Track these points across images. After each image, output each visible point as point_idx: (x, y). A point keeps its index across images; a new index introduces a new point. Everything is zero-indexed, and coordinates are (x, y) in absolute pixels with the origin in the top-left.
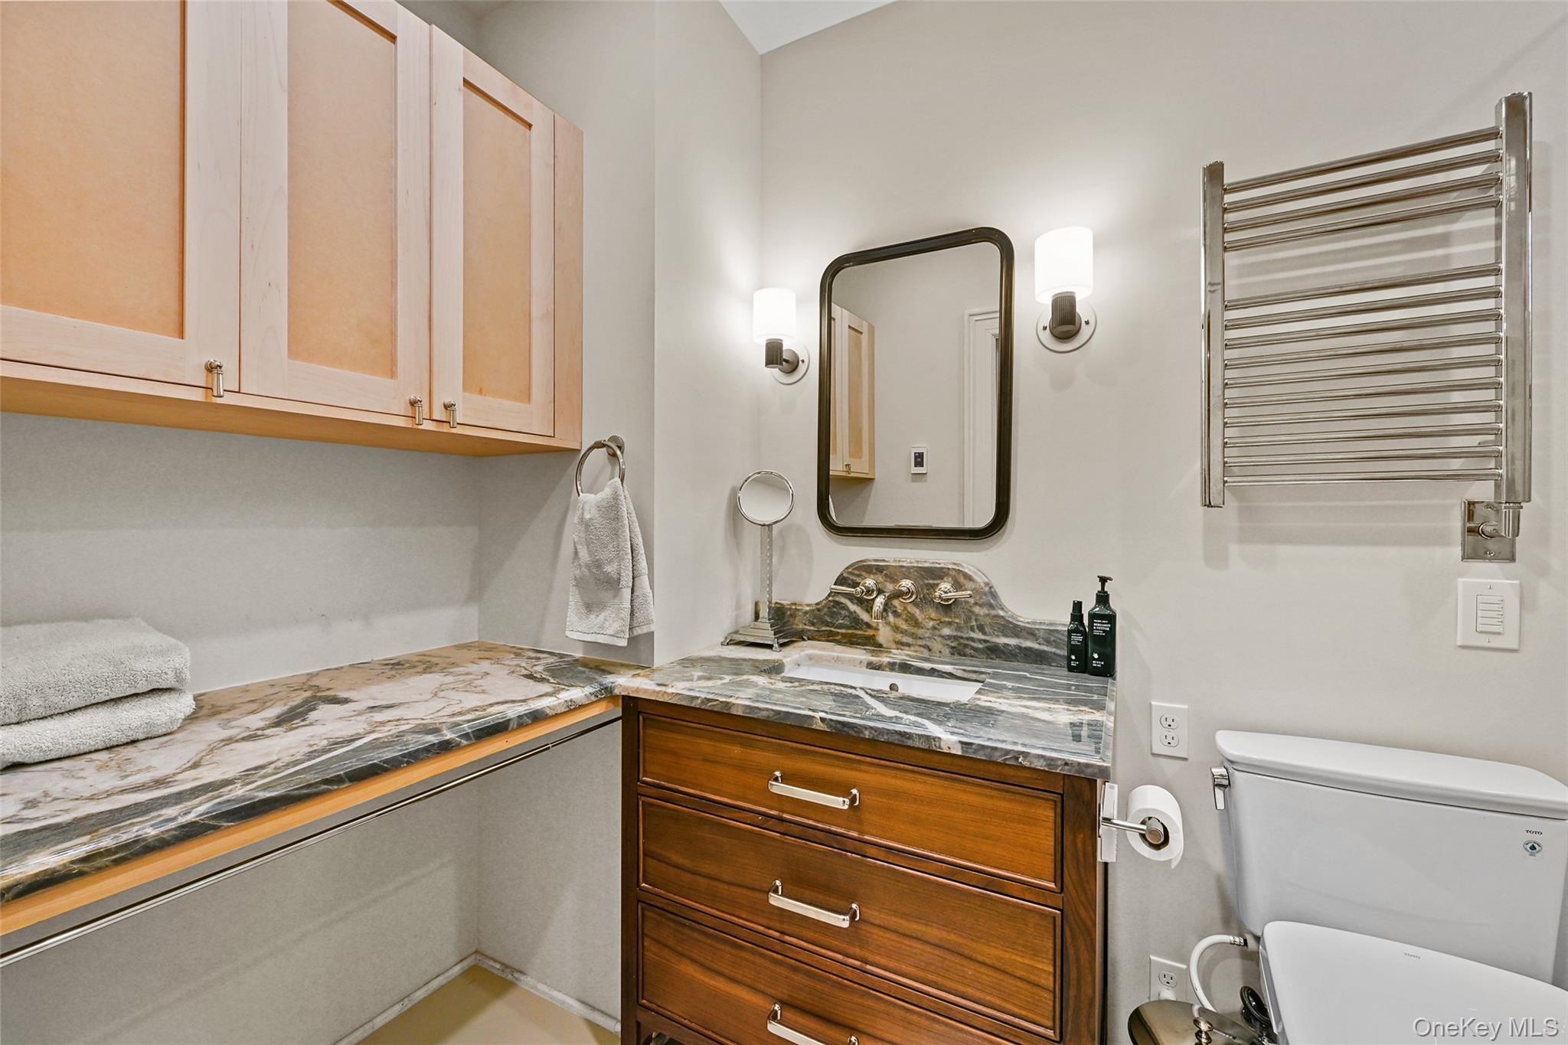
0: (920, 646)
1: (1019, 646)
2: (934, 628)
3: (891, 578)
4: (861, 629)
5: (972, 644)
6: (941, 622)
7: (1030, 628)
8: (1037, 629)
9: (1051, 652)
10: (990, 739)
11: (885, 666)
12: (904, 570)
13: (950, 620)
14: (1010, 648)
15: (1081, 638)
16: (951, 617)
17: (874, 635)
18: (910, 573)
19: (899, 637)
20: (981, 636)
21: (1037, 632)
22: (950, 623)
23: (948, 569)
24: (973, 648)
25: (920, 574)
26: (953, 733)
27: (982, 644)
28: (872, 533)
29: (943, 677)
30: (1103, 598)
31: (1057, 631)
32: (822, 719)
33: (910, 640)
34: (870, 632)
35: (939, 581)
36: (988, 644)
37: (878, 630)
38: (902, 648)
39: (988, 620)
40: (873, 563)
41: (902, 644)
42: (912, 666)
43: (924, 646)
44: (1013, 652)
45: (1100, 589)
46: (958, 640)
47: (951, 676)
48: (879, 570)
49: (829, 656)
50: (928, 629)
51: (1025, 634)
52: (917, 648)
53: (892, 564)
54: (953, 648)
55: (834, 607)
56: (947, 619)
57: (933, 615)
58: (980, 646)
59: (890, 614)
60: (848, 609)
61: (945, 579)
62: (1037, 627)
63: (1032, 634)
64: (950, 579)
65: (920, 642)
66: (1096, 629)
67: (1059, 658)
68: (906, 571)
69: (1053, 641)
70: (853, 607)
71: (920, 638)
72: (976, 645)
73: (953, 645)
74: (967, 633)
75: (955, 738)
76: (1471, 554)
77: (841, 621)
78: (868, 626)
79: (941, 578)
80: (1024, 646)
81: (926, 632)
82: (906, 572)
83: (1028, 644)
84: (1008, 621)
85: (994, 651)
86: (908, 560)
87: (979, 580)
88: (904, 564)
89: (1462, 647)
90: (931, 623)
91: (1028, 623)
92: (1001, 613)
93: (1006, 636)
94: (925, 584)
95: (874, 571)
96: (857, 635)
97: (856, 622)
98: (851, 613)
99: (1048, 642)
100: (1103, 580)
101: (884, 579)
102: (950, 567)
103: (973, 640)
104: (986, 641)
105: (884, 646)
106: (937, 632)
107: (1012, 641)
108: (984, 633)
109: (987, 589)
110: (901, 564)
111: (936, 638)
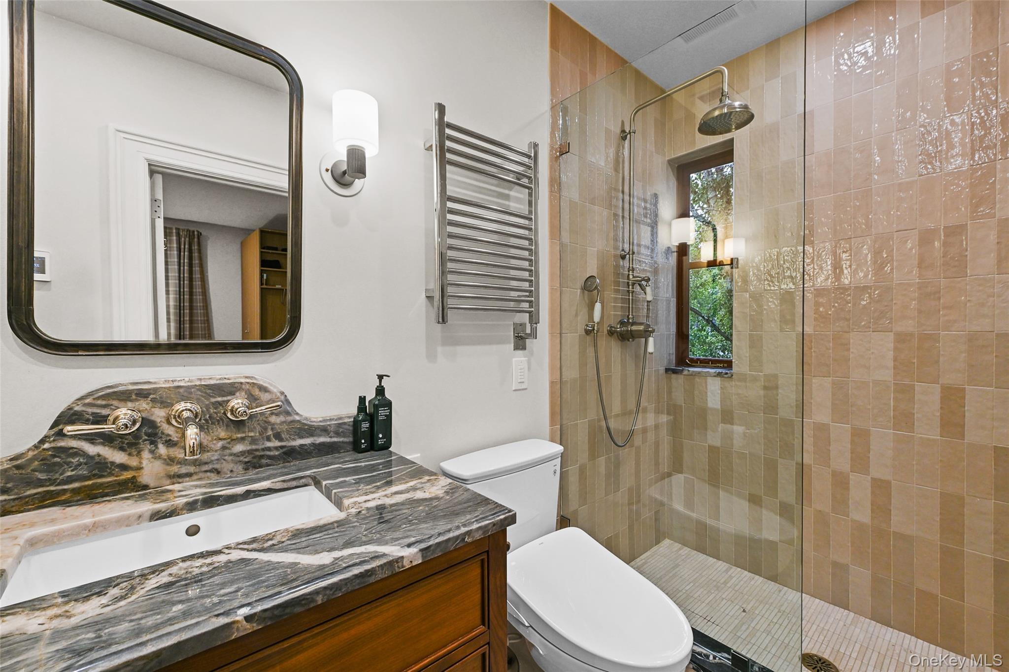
0: (206, 471)
1: (313, 443)
2: (224, 448)
3: (162, 402)
4: (111, 474)
5: (268, 453)
6: (232, 440)
7: (322, 426)
8: (329, 425)
9: (340, 442)
10: (439, 534)
11: (182, 509)
12: (181, 390)
13: (244, 435)
14: (306, 447)
15: (368, 425)
16: (244, 432)
17: (134, 477)
18: (191, 393)
19: (175, 469)
20: (277, 444)
21: (329, 428)
22: (243, 439)
23: (241, 383)
24: (270, 457)
25: (206, 393)
26: (409, 546)
27: (278, 450)
28: (117, 350)
29: (260, 496)
30: (380, 391)
31: (345, 423)
32: (248, 618)
33: (192, 469)
34: (127, 475)
35: (229, 398)
36: (284, 450)
37: (142, 468)
38: (180, 480)
39: (285, 427)
40: (131, 387)
41: (180, 476)
42: (221, 496)
43: (211, 471)
44: (309, 450)
45: (378, 385)
46: (252, 454)
47: (270, 491)
48: (142, 394)
49: (78, 526)
50: (216, 451)
51: (318, 431)
52: (202, 475)
53: (164, 386)
54: (246, 463)
55: (54, 456)
56: (239, 436)
57: (223, 434)
58: (277, 453)
59: (161, 446)
60: (84, 454)
61: (238, 394)
62: (328, 423)
63: (324, 430)
64: (243, 393)
65: (206, 468)
66: (381, 415)
67: (345, 445)
68: (186, 391)
69: (342, 432)
70: (92, 449)
71: (206, 463)
72: (272, 453)
73: (246, 460)
74: (263, 444)
75: (414, 550)
76: (516, 348)
77: (69, 474)
78: (124, 467)
79: (232, 393)
80: (318, 442)
81: (213, 455)
82: (184, 393)
83: (322, 439)
84: (303, 423)
85: (290, 454)
86: (187, 379)
87: (275, 390)
88: (182, 384)
89: (515, 390)
90: (220, 444)
91: (320, 421)
92: (297, 418)
93: (301, 437)
94: (211, 402)
95: (134, 397)
96: (102, 484)
97: (101, 466)
98: (92, 457)
99: (337, 434)
100: (381, 377)
101: (150, 405)
102: (243, 380)
103: (269, 449)
104: (282, 447)
105: (152, 485)
106: (228, 451)
107: (307, 441)
108: (281, 440)
109: (282, 398)
110: (176, 384)
111: (226, 458)
